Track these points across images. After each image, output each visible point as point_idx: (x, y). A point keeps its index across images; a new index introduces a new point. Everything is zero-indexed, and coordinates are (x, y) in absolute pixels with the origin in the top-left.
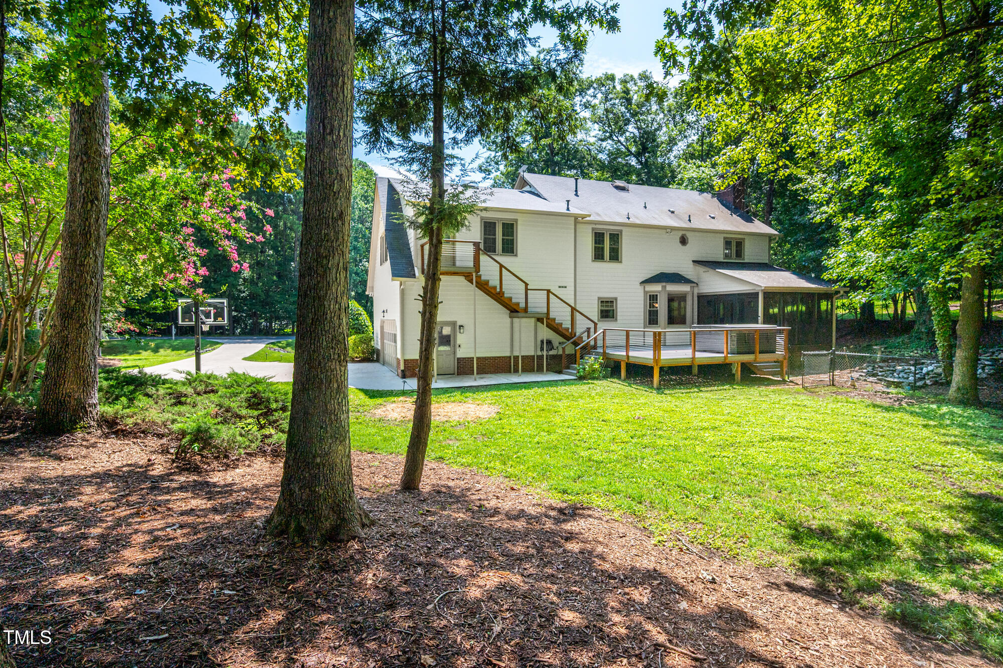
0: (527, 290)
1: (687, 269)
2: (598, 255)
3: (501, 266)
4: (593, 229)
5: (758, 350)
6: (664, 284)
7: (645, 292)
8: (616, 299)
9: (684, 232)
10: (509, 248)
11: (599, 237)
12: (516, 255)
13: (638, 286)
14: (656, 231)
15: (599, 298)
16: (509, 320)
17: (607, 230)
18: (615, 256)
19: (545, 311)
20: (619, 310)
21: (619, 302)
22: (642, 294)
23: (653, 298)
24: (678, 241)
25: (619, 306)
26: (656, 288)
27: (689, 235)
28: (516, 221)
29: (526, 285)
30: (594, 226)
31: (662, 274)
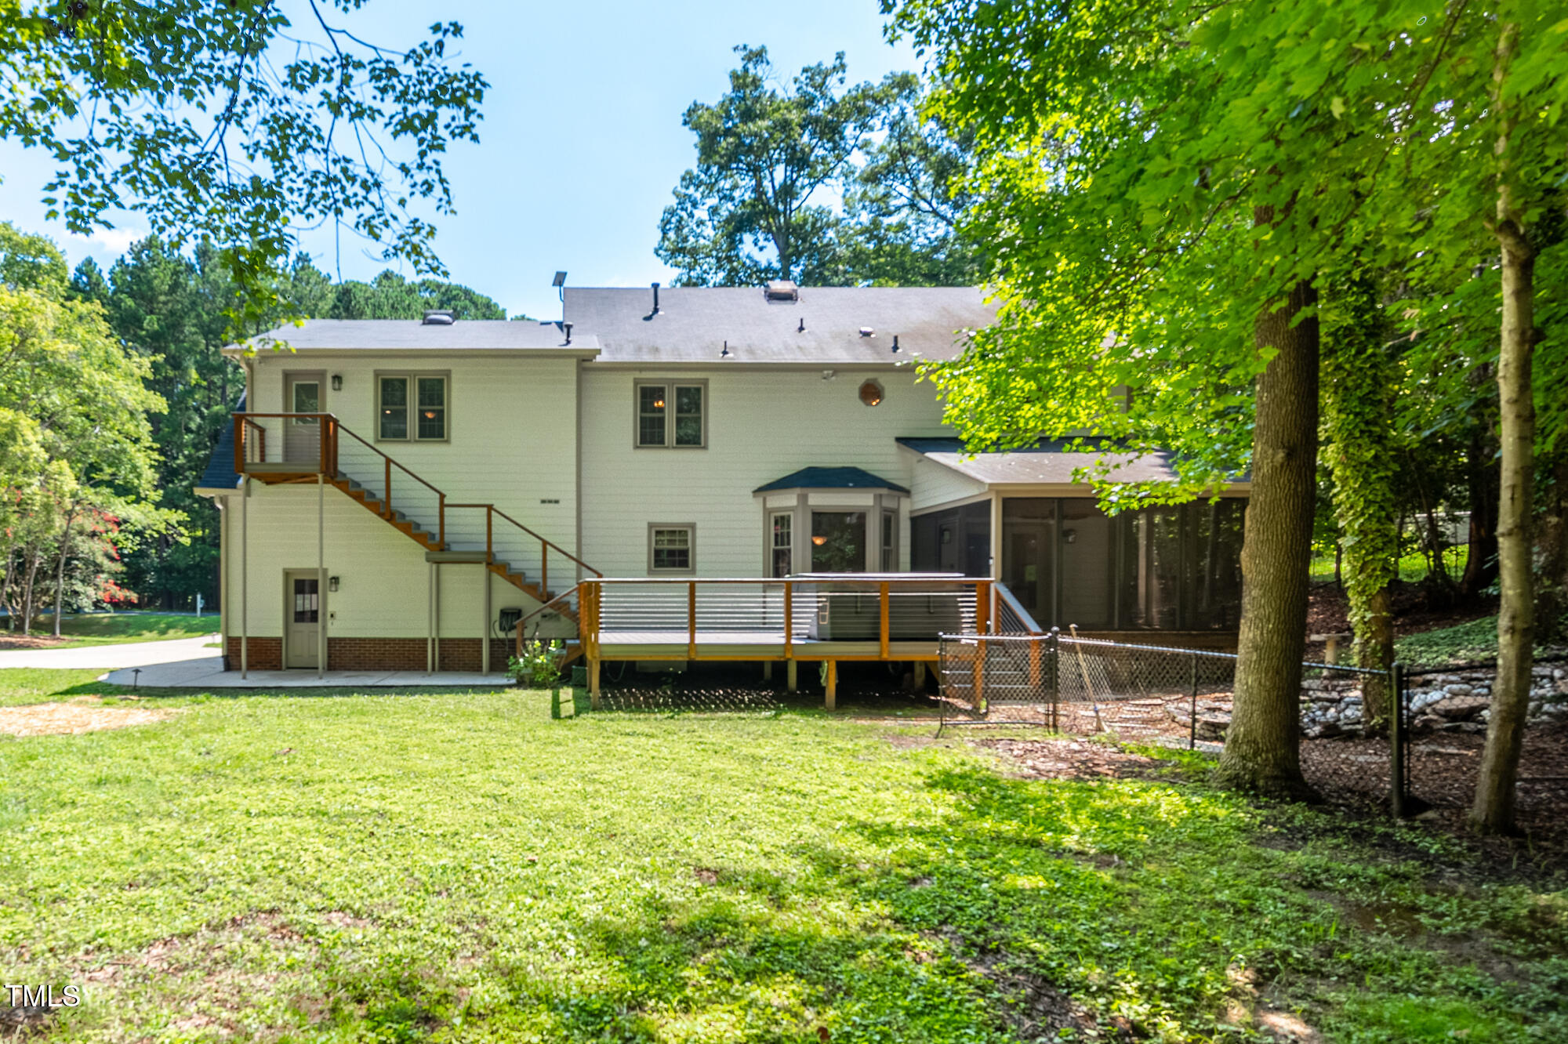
0: (442, 505)
1: (885, 460)
2: (650, 434)
3: (389, 461)
4: (636, 382)
5: (885, 636)
6: (805, 491)
7: (767, 512)
8: (693, 526)
9: (870, 375)
10: (434, 429)
11: (648, 395)
12: (448, 442)
13: (750, 499)
14: (796, 376)
15: (651, 526)
16: (425, 568)
17: (673, 381)
18: (692, 439)
19: (484, 548)
20: (698, 550)
21: (699, 533)
22: (759, 517)
23: (782, 522)
24: (856, 394)
25: (699, 541)
26: (787, 500)
27: (884, 380)
28: (448, 373)
29: (442, 496)
30: (638, 375)
31: (810, 469)
